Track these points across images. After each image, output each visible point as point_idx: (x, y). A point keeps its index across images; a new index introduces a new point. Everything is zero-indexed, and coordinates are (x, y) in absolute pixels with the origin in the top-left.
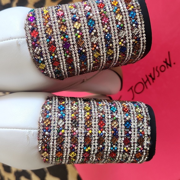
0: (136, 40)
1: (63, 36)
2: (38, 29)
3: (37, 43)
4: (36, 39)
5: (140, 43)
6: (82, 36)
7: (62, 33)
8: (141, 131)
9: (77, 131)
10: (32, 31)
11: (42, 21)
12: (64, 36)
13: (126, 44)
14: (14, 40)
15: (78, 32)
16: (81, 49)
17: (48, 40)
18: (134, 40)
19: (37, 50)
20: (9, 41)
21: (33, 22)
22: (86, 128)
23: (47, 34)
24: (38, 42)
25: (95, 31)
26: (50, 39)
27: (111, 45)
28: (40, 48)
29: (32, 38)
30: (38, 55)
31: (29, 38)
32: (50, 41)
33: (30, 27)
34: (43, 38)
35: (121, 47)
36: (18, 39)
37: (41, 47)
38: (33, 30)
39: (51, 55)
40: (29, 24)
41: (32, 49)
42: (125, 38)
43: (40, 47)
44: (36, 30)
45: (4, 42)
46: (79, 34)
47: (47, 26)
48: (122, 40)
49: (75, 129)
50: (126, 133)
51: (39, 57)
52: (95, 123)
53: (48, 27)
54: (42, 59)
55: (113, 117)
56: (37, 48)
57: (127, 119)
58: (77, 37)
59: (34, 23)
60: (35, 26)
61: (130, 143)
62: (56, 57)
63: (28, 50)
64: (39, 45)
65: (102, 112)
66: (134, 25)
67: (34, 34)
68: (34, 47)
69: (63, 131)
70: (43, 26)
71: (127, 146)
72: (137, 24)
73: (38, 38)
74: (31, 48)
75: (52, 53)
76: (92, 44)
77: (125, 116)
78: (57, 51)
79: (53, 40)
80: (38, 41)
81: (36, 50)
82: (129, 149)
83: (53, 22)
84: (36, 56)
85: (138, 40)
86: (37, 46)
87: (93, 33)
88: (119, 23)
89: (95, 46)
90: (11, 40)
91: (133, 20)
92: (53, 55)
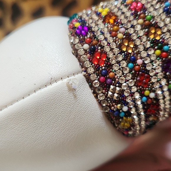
1: (158, 49)
2: (103, 47)
3: (109, 78)
4: (104, 69)
7: (155, 43)
10: (93, 54)
11: (106, 30)
14: (60, 82)
17: (131, 65)
19: (113, 92)
20: (50, 87)
21: (88, 36)
23: (124, 52)
24: (111, 74)
26: (134, 61)
28: (119, 87)
29: (97, 68)
30: (117, 102)
31: (91, 70)
32: (134, 66)
33: (86, 46)
34: (118, 62)
36: (68, 79)
37: (119, 83)
38: (92, 51)
39: (142, 95)
40: (82, 42)
41: (102, 93)
43: (117, 85)
44: (99, 51)
45: (39, 92)
47: (120, 35)
51: (119, 105)
53: (123, 39)
54: (125, 109)
56: (112, 87)
59: (90, 38)
60: (94, 42)
62: (152, 95)
63: (92, 96)
64: (115, 80)
67: (98, 60)
68: (105, 86)
70: (111, 40)
73: (109, 66)
74: (99, 90)
75: (145, 90)
78: (153, 83)
80: (110, 72)
81: (110, 93)
83: (129, 25)
84: (113, 106)
86: (111, 84)
90: (55, 85)
92: (147, 92)
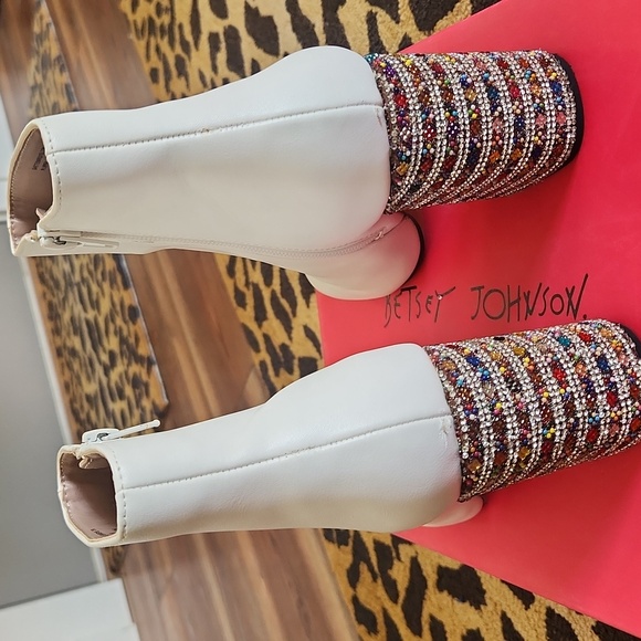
0: (561, 135)
1: (448, 111)
3: (405, 120)
4: (403, 111)
5: (565, 143)
6: (480, 117)
8: (629, 371)
9: (522, 399)
12: (451, 112)
13: (544, 141)
15: (473, 107)
16: (476, 140)
17: (424, 116)
18: (558, 136)
19: (404, 133)
21: (394, 78)
22: (536, 388)
24: (407, 117)
25: (499, 109)
26: (427, 114)
27: (522, 139)
28: (410, 130)
29: (398, 108)
30: (404, 144)
31: (393, 108)
32: (426, 118)
34: (415, 110)
35: (536, 146)
37: (411, 128)
38: (396, 92)
39: (425, 147)
42: (544, 130)
43: (409, 128)
44: (402, 94)
46: (474, 112)
47: (421, 88)
48: (540, 133)
49: (518, 396)
50: (607, 382)
51: (405, 148)
52: (547, 375)
53: (423, 92)
54: (408, 153)
55: (572, 356)
57: (598, 353)
58: (470, 116)
59: (395, 80)
61: (619, 402)
62: (432, 151)
64: (409, 124)
65: (549, 351)
66: (560, 108)
68: (400, 125)
69: (498, 405)
71: (616, 409)
72: (564, 106)
73: (407, 110)
74: (394, 127)
76: (494, 133)
77: (593, 350)
78: (436, 140)
79: (431, 116)
80: (407, 115)
81: (402, 133)
82: (619, 413)
83: (430, 82)
85: (564, 136)
86: (405, 125)
87: (496, 113)
88: (538, 101)
89: (498, 137)
91: (559, 99)
92: (429, 146)
